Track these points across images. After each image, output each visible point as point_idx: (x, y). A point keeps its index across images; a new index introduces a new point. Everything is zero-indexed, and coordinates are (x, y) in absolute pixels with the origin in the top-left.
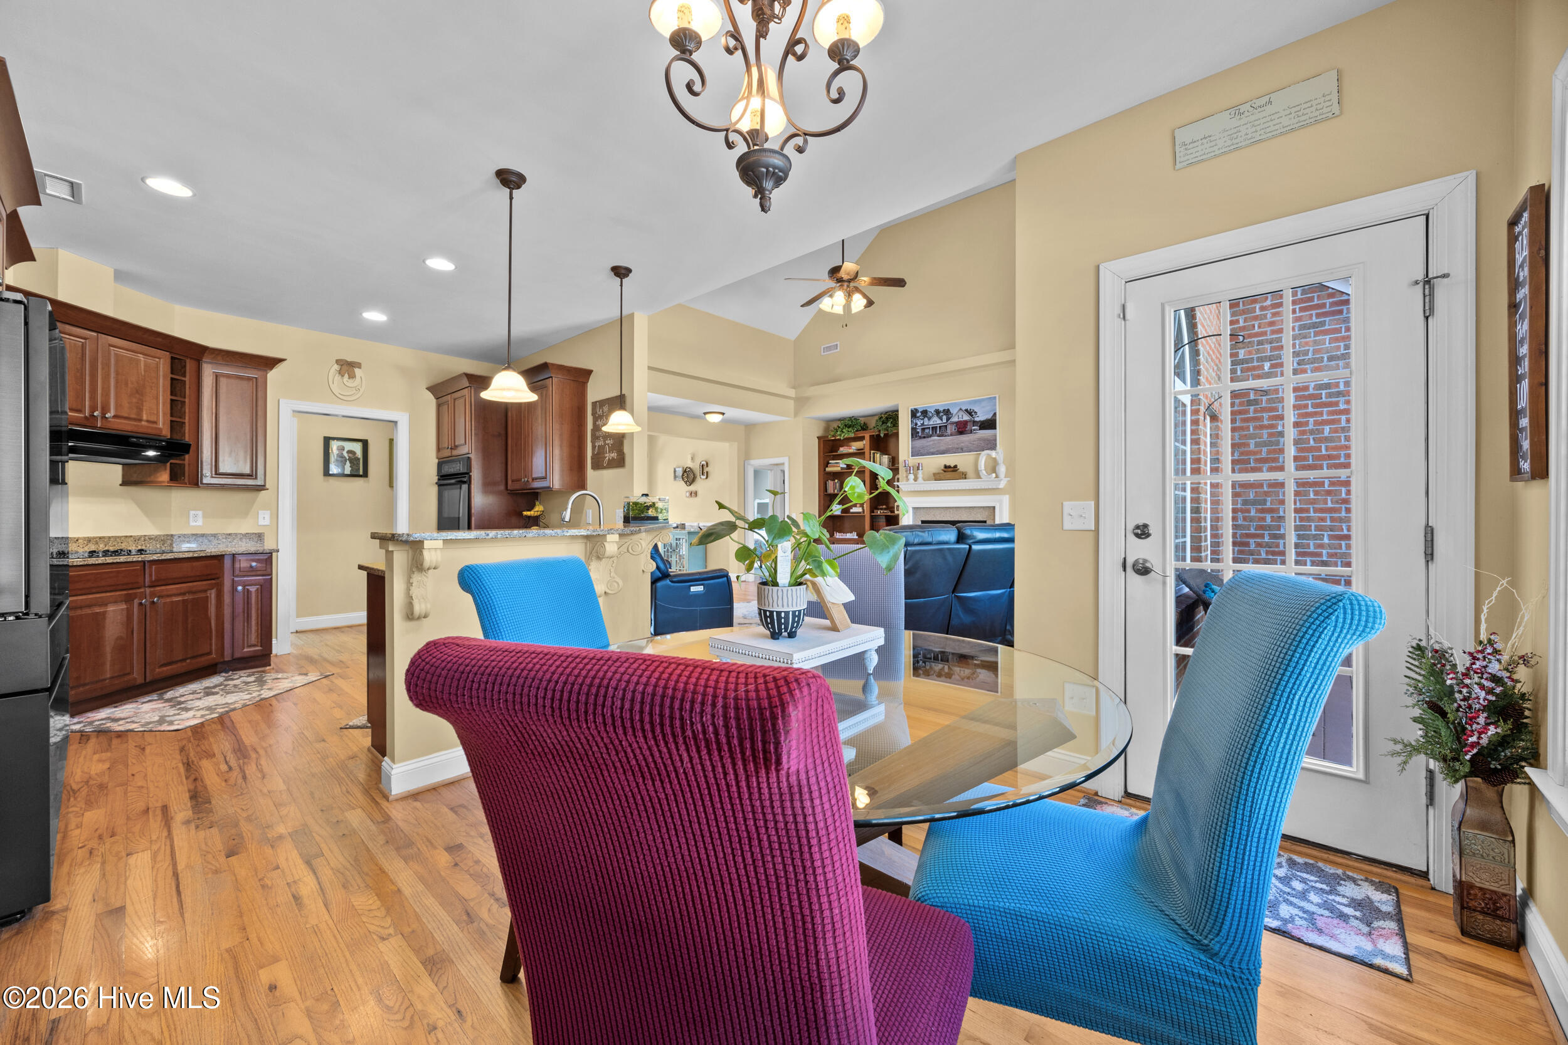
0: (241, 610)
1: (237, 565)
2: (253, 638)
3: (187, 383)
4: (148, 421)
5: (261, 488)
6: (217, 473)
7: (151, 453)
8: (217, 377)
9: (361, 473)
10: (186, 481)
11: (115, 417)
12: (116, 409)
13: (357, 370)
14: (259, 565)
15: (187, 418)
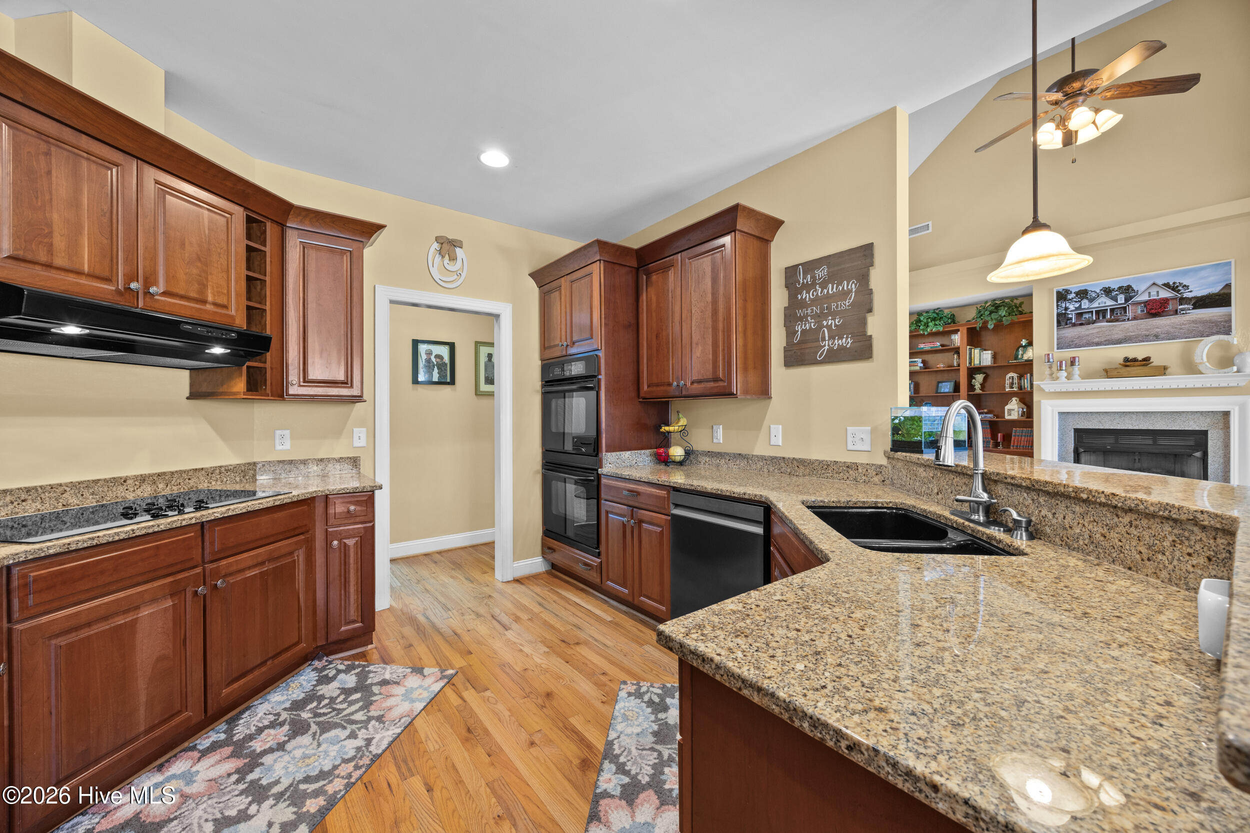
0: (337, 573)
1: (331, 511)
2: (353, 611)
3: (268, 255)
4: (215, 304)
5: (358, 399)
6: (306, 381)
7: (218, 350)
8: (304, 246)
9: (448, 380)
10: (268, 391)
11: (164, 294)
12: (167, 281)
13: (458, 250)
14: (358, 508)
15: (268, 303)
